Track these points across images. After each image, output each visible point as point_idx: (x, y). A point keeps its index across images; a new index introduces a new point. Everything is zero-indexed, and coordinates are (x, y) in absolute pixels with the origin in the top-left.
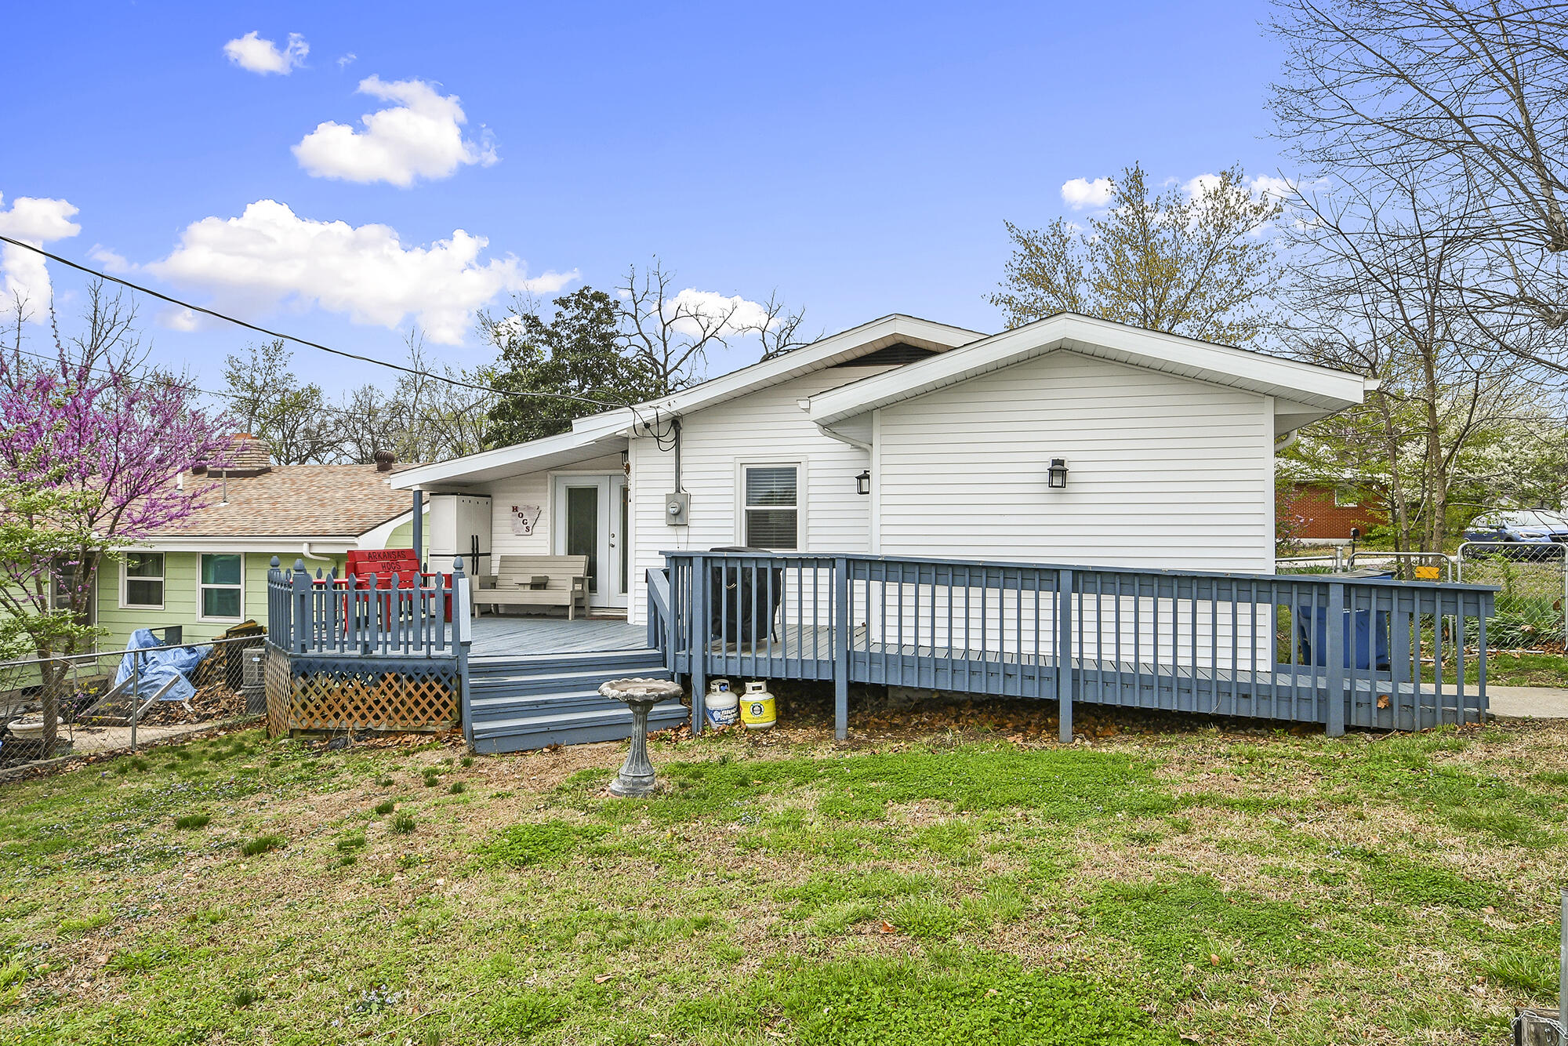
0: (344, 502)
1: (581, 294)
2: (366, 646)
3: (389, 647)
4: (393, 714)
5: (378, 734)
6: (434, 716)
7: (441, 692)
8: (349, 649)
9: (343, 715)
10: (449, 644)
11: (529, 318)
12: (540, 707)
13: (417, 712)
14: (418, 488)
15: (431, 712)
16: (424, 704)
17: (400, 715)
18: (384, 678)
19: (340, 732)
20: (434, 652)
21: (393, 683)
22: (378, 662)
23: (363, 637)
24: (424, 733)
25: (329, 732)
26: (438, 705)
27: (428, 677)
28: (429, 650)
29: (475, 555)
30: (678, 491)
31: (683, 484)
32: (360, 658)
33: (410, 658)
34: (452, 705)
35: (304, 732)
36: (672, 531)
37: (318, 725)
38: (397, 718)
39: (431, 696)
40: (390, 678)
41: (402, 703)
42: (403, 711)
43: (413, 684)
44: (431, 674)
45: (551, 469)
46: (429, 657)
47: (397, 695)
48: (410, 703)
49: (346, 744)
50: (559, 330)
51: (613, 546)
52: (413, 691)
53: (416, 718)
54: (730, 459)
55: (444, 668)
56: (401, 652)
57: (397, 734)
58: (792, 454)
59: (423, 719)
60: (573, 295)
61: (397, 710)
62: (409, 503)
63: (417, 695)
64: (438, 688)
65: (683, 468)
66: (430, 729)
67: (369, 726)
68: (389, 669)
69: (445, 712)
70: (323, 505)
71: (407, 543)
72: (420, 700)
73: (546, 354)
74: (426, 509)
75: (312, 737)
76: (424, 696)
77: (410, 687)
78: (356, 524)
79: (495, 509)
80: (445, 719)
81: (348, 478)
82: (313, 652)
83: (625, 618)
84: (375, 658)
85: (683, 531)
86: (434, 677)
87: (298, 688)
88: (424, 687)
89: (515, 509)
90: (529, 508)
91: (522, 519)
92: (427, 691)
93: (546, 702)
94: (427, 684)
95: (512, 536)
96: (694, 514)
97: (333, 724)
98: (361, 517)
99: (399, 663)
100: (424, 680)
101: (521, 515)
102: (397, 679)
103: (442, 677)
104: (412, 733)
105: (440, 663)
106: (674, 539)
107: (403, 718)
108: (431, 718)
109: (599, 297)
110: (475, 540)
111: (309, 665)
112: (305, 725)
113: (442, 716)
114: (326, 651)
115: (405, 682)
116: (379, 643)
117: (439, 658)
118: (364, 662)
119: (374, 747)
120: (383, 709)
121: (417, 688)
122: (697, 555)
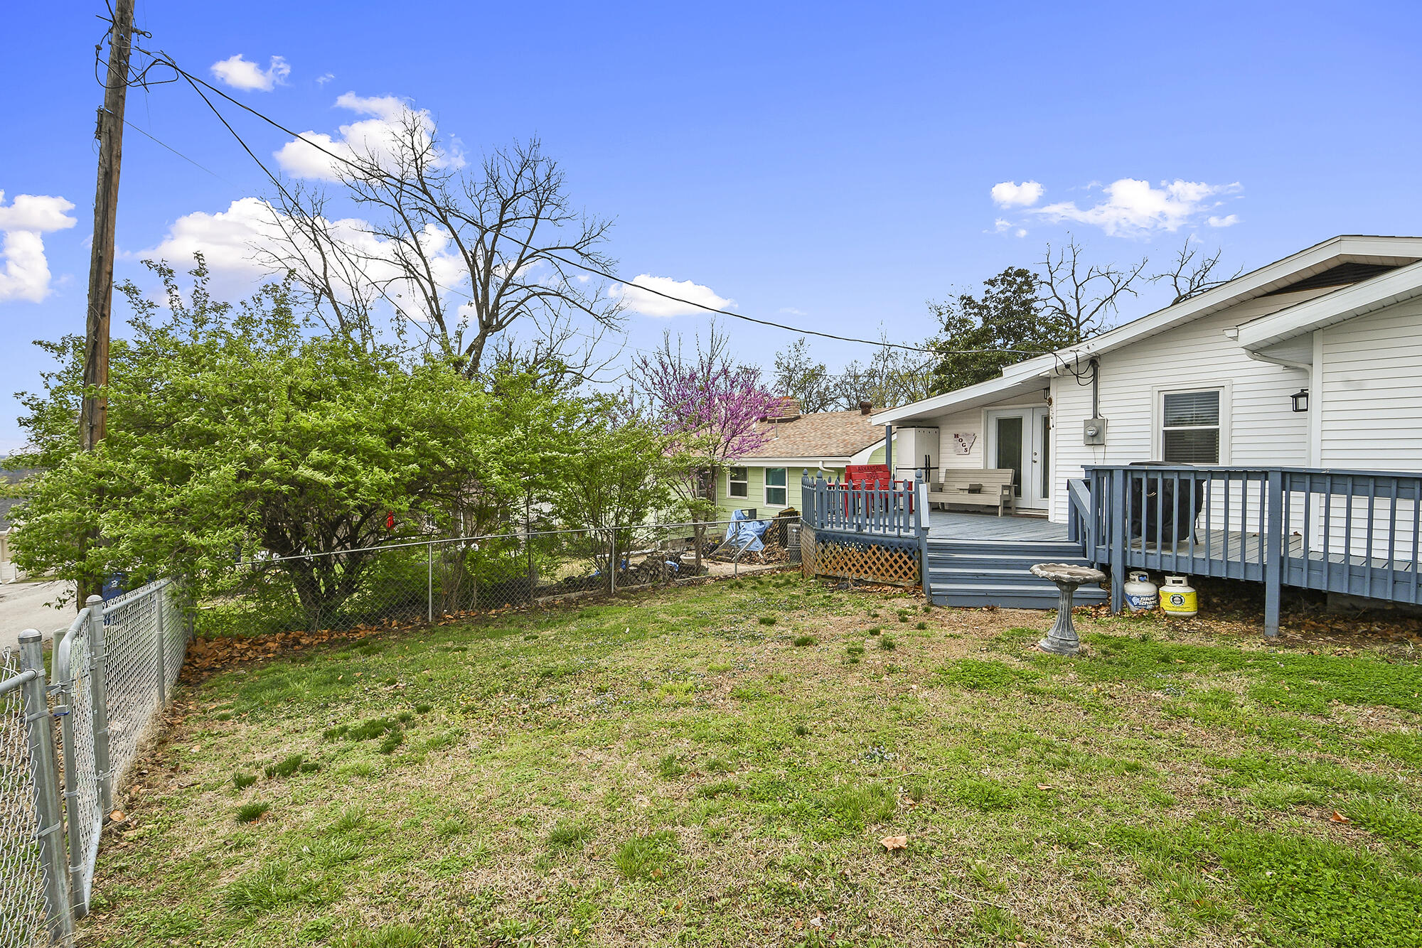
0: (842, 435)
1: (1006, 274)
2: (859, 526)
3: (873, 528)
4: (876, 572)
5: (867, 583)
6: (903, 576)
7: (907, 560)
8: (849, 527)
9: (846, 568)
10: (913, 528)
11: (965, 298)
12: (980, 577)
13: (891, 572)
14: (889, 424)
15: (900, 573)
16: (896, 567)
17: (881, 572)
18: (870, 548)
19: (844, 579)
20: (902, 533)
21: (876, 551)
22: (866, 537)
23: (857, 521)
24: (897, 586)
25: (837, 578)
26: (905, 568)
27: (899, 549)
28: (899, 531)
29: (928, 468)
30: (1095, 417)
31: (1101, 411)
32: (855, 533)
33: (886, 536)
34: (915, 570)
35: (823, 576)
36: (1090, 449)
37: (830, 573)
38: (879, 574)
39: (901, 562)
40: (874, 548)
41: (882, 564)
42: (883, 570)
43: (889, 553)
44: (901, 548)
45: (985, 406)
46: (899, 536)
47: (878, 559)
48: (887, 565)
49: (848, 587)
50: (988, 303)
51: (1035, 462)
52: (889, 558)
53: (891, 576)
54: (1148, 388)
55: (909, 544)
56: (881, 532)
57: (879, 584)
58: (1215, 380)
59: (896, 577)
60: (999, 275)
61: (878, 569)
62: (883, 433)
63: (891, 560)
64: (905, 557)
65: (1100, 398)
66: (900, 584)
67: (861, 577)
68: (874, 542)
69: (910, 574)
70: (829, 438)
71: (882, 461)
72: (894, 564)
73: (978, 323)
74: (894, 437)
75: (827, 580)
76: (896, 562)
77: (887, 555)
78: (850, 449)
79: (941, 436)
80: (910, 578)
81: (844, 420)
82: (828, 528)
83: (1047, 517)
84: (865, 534)
85: (1101, 449)
86: (903, 549)
87: (820, 550)
88: (896, 556)
89: (956, 436)
90: (967, 435)
91: (962, 443)
92: (898, 559)
93: (984, 575)
94: (898, 554)
95: (954, 455)
96: (1111, 435)
97: (840, 574)
98: (852, 445)
99: (880, 538)
100: (896, 551)
101: (961, 440)
102: (878, 549)
103: (908, 550)
104: (889, 585)
105: (906, 541)
106: (1092, 456)
107: (883, 575)
108: (900, 577)
109: (1021, 273)
110: (927, 459)
111: (826, 536)
112: (823, 573)
113: (908, 576)
114: (835, 528)
115: (884, 551)
116: (867, 525)
117: (906, 537)
118: (858, 536)
119: (865, 591)
120: (870, 568)
121: (891, 556)
122: (1118, 468)
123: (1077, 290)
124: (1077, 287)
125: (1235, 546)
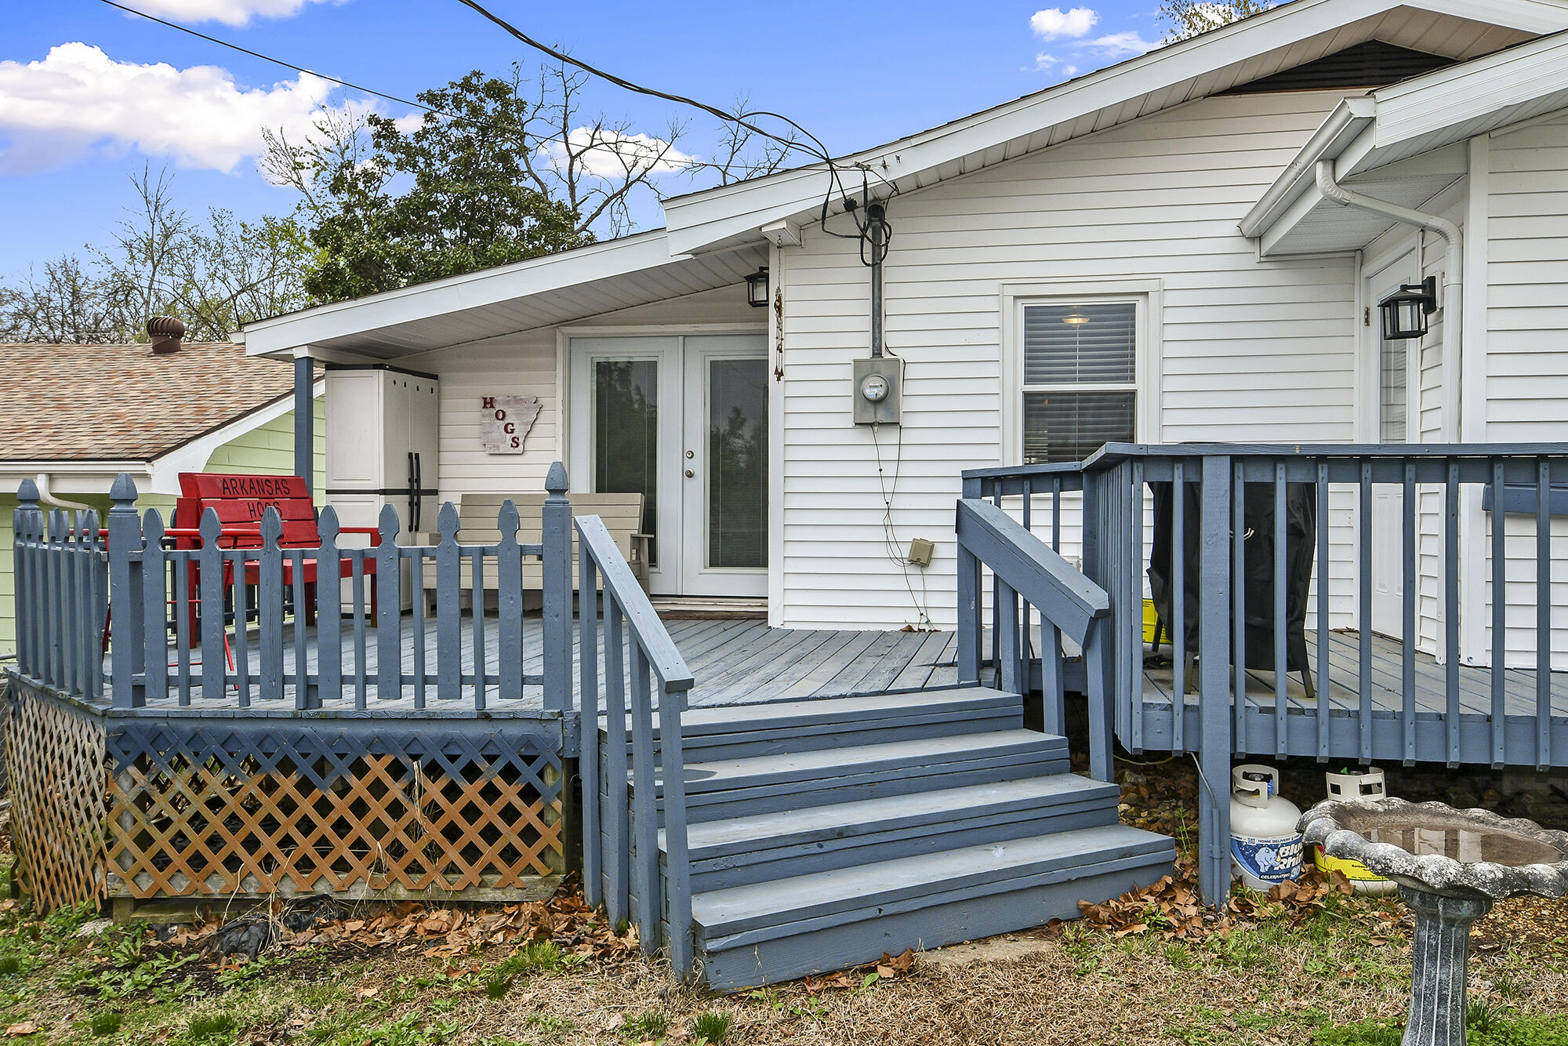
0: (104, 403)
1: (466, 85)
2: (310, 690)
3: (372, 690)
4: (387, 861)
5: (345, 911)
6: (500, 864)
7: (518, 803)
8: (264, 695)
9: (249, 861)
10: (536, 680)
11: (378, 122)
13: (453, 853)
14: (304, 353)
15: (490, 853)
16: (471, 833)
17: (406, 860)
18: (360, 769)
19: (242, 903)
20: (494, 700)
21: (387, 780)
22: (343, 729)
23: (302, 663)
24: (477, 907)
25: (210, 906)
26: (510, 835)
27: (483, 765)
28: (481, 697)
29: (415, 492)
30: (877, 353)
31: (889, 340)
32: (295, 718)
33: (431, 719)
34: (551, 834)
35: (139, 904)
36: (864, 436)
37: (180, 887)
38: (397, 868)
39: (491, 813)
40: (378, 769)
41: (413, 831)
42: (415, 850)
43: (443, 782)
44: (491, 759)
45: (565, 322)
46: (486, 717)
47: (396, 810)
48: (433, 832)
49: (267, 940)
50: (425, 144)
51: (690, 475)
52: (442, 801)
53: (452, 869)
55: (527, 741)
56: (406, 701)
57: (399, 908)
58: (1128, 276)
59: (471, 873)
60: (453, 85)
61: (396, 850)
63: (452, 811)
64: (510, 794)
65: (888, 307)
66: (489, 895)
67: (322, 888)
68: (378, 751)
69: (529, 854)
70: (61, 408)
71: (281, 464)
72: (462, 824)
75: (163, 918)
76: (471, 813)
77: (435, 791)
78: (140, 439)
79: (446, 403)
80: (530, 870)
81: (98, 365)
82: (155, 705)
83: (763, 617)
84: (336, 718)
85: (890, 437)
86: (500, 764)
87: (125, 794)
88: (471, 792)
89: (488, 403)
90: (517, 400)
91: (502, 424)
92: (479, 801)
94: (481, 783)
95: (483, 457)
96: (912, 401)
97: (219, 885)
98: (147, 428)
99: (402, 730)
100: (471, 772)
101: (501, 415)
102: (397, 770)
103: (520, 764)
104: (440, 905)
105: (514, 730)
106: (871, 453)
107: (414, 868)
108: (490, 869)
110: (414, 460)
111: (157, 738)
112: (145, 886)
113: (520, 864)
114: (199, 702)
115: (419, 777)
116: (344, 680)
117: (513, 718)
118: (305, 729)
119: (343, 953)
120: (360, 846)
121: (452, 792)
122: (1217, 449)
123: (571, 165)
124: (573, 158)
125: (1387, 666)
